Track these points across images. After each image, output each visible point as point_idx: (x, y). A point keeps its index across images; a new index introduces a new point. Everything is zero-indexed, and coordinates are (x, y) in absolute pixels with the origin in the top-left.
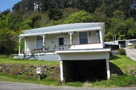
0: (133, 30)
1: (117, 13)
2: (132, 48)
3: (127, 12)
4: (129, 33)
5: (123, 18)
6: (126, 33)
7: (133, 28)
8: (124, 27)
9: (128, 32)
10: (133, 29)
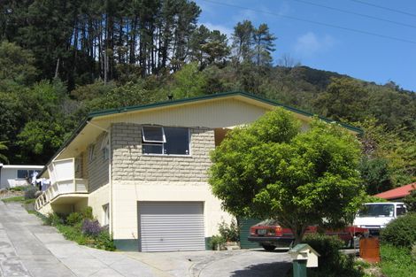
0: (47, 128)
1: (7, 55)
2: (16, 200)
3: (48, 56)
4: (23, 139)
5: (21, 77)
6: (13, 137)
7: (46, 120)
8: (8, 113)
9: (23, 134)
10: (46, 124)
